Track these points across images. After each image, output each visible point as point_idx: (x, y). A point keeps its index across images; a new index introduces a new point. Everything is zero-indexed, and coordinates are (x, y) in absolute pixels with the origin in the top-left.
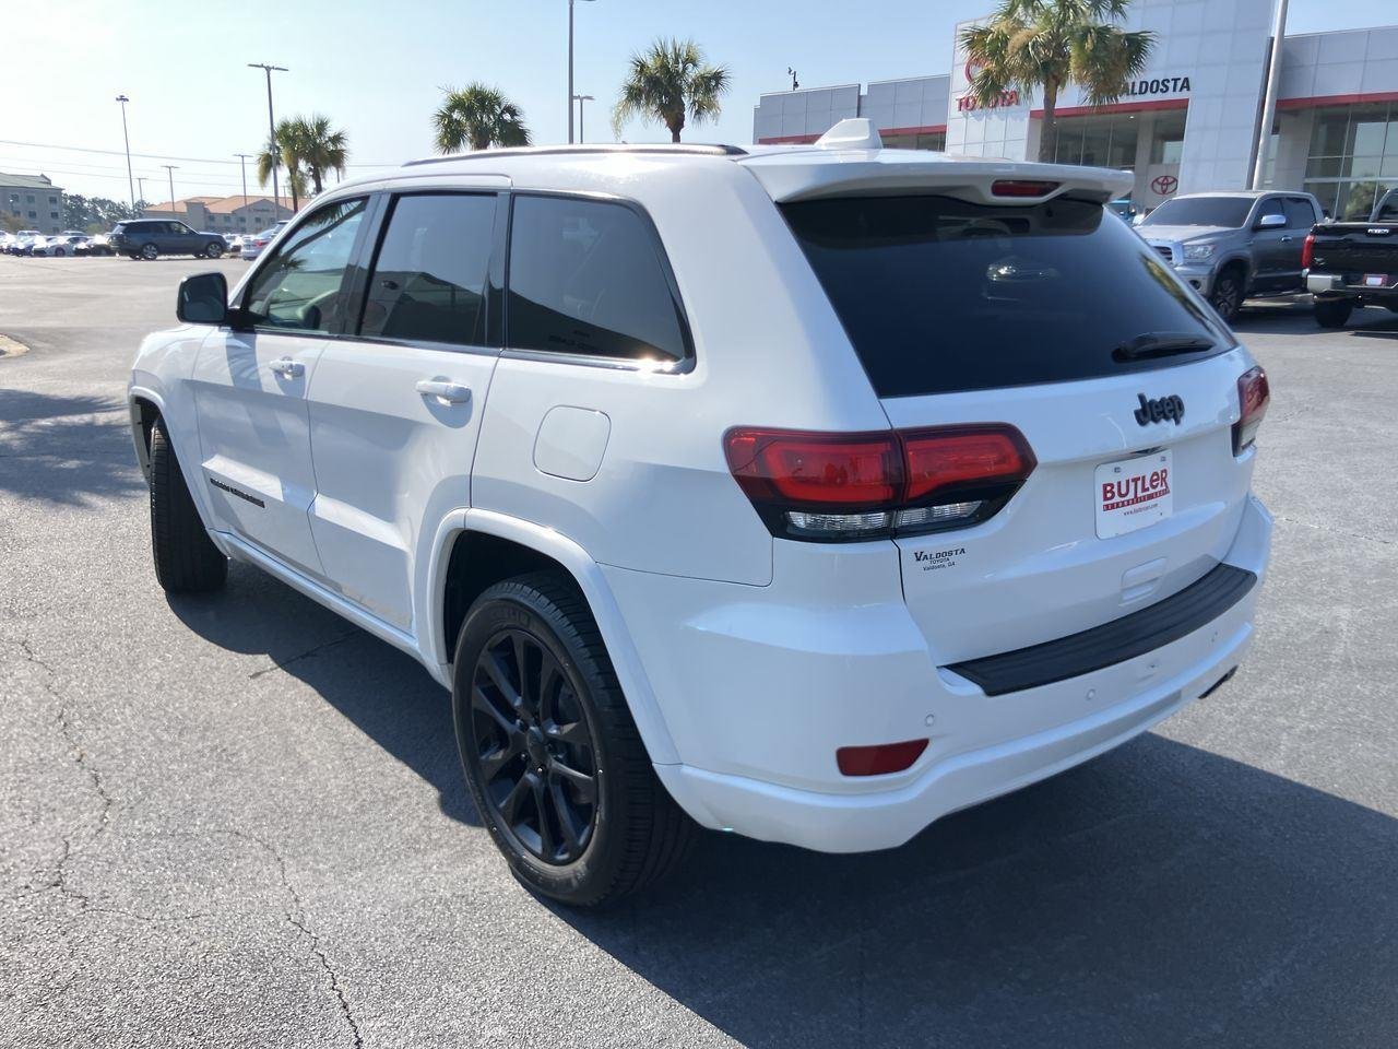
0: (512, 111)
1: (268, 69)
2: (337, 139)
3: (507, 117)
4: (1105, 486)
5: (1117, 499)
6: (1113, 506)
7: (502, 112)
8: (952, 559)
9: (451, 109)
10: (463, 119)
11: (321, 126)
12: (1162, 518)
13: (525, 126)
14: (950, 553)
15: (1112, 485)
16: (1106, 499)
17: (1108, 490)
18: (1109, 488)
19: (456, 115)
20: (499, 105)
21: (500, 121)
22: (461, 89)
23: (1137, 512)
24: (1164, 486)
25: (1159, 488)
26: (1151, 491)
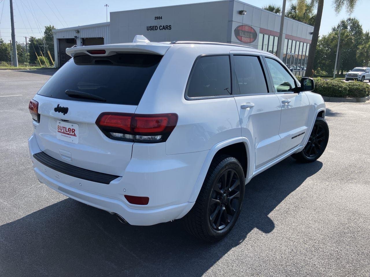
12: (72, 142)
23: (64, 136)
24: (73, 134)
25: (71, 133)
26: (68, 133)
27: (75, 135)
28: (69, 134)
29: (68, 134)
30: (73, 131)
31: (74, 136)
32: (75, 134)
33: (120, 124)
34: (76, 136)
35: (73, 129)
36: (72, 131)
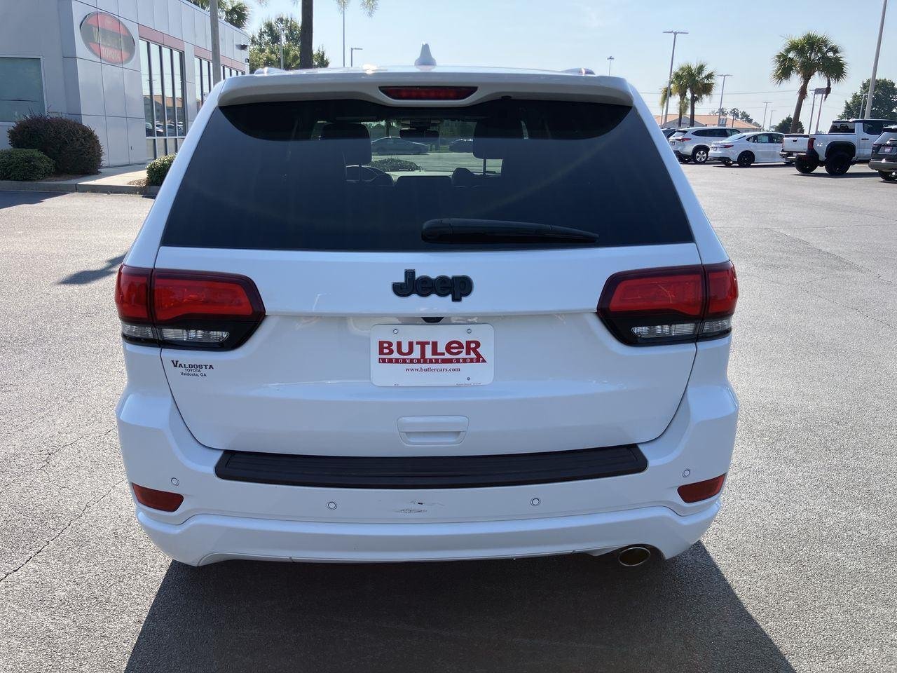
0: (835, 50)
1: (675, 33)
2: (710, 76)
3: (831, 54)
4: (381, 343)
5: (395, 355)
6: (390, 361)
7: (827, 51)
8: (203, 371)
9: (788, 51)
10: (796, 58)
11: (701, 68)
12: (468, 382)
13: (843, 60)
14: (201, 367)
15: (390, 344)
16: (381, 352)
17: (384, 347)
18: (386, 345)
19: (791, 55)
20: (826, 46)
21: (825, 58)
22: (798, 36)
23: (425, 370)
24: (473, 355)
25: (463, 355)
26: (447, 356)
27: (479, 359)
28: (452, 359)
29: (450, 361)
30: (473, 347)
31: (478, 361)
32: (479, 356)
33: (668, 297)
34: (484, 361)
35: (468, 343)
36: (464, 350)
